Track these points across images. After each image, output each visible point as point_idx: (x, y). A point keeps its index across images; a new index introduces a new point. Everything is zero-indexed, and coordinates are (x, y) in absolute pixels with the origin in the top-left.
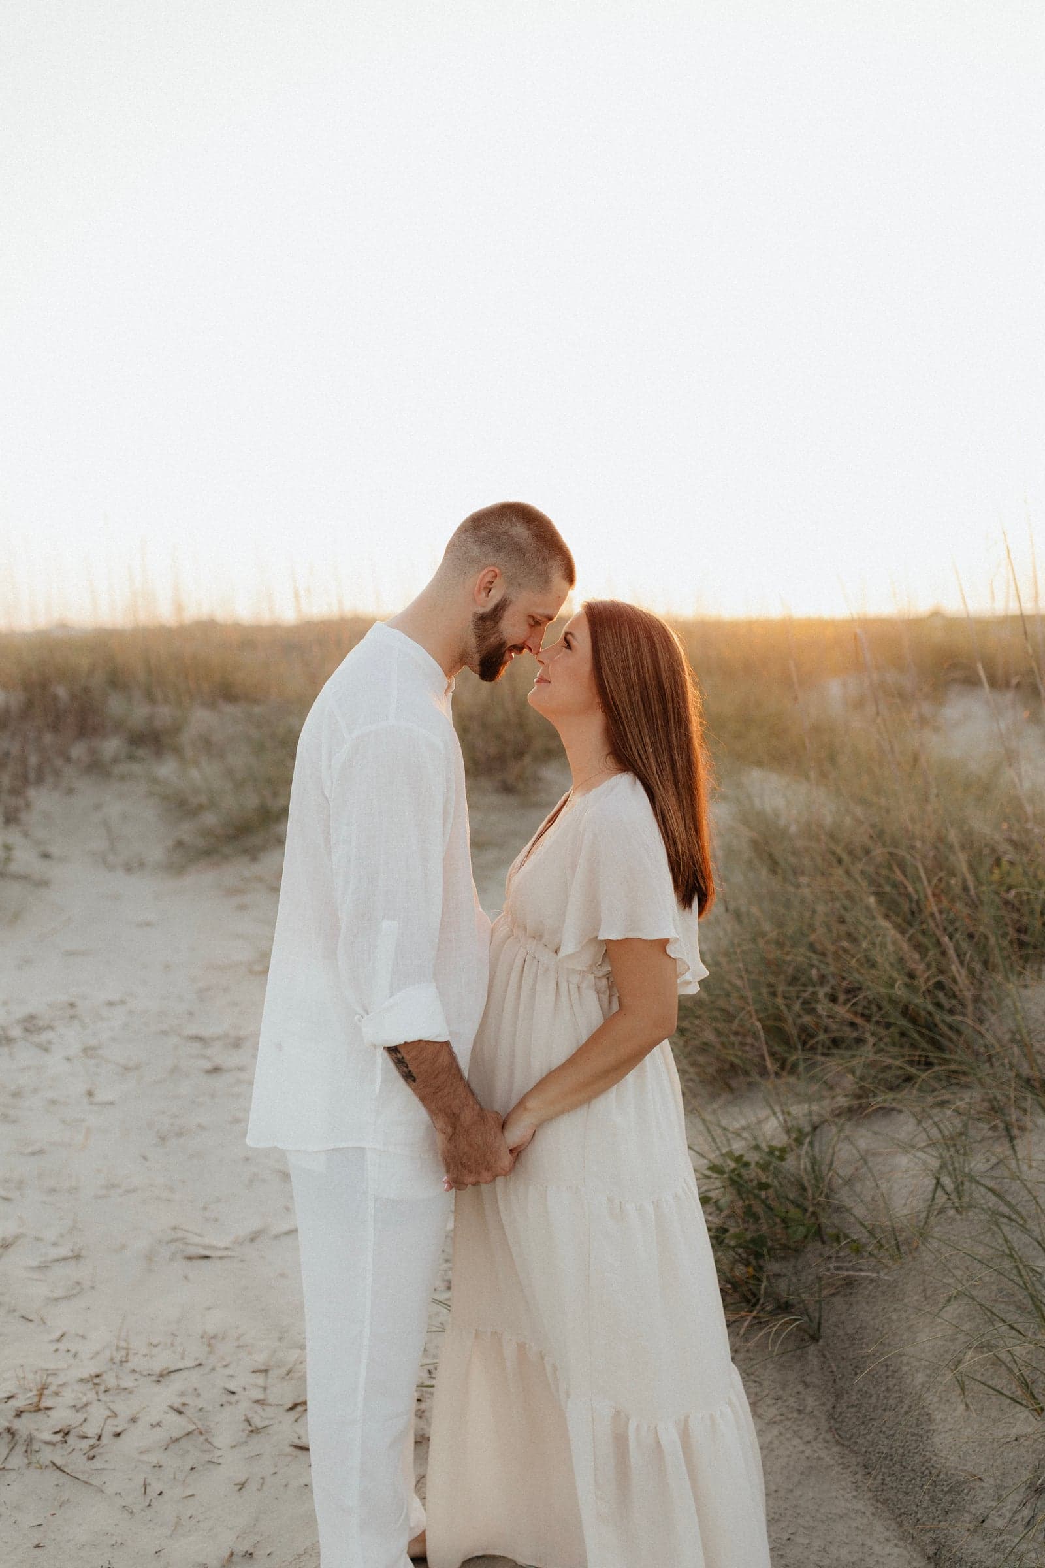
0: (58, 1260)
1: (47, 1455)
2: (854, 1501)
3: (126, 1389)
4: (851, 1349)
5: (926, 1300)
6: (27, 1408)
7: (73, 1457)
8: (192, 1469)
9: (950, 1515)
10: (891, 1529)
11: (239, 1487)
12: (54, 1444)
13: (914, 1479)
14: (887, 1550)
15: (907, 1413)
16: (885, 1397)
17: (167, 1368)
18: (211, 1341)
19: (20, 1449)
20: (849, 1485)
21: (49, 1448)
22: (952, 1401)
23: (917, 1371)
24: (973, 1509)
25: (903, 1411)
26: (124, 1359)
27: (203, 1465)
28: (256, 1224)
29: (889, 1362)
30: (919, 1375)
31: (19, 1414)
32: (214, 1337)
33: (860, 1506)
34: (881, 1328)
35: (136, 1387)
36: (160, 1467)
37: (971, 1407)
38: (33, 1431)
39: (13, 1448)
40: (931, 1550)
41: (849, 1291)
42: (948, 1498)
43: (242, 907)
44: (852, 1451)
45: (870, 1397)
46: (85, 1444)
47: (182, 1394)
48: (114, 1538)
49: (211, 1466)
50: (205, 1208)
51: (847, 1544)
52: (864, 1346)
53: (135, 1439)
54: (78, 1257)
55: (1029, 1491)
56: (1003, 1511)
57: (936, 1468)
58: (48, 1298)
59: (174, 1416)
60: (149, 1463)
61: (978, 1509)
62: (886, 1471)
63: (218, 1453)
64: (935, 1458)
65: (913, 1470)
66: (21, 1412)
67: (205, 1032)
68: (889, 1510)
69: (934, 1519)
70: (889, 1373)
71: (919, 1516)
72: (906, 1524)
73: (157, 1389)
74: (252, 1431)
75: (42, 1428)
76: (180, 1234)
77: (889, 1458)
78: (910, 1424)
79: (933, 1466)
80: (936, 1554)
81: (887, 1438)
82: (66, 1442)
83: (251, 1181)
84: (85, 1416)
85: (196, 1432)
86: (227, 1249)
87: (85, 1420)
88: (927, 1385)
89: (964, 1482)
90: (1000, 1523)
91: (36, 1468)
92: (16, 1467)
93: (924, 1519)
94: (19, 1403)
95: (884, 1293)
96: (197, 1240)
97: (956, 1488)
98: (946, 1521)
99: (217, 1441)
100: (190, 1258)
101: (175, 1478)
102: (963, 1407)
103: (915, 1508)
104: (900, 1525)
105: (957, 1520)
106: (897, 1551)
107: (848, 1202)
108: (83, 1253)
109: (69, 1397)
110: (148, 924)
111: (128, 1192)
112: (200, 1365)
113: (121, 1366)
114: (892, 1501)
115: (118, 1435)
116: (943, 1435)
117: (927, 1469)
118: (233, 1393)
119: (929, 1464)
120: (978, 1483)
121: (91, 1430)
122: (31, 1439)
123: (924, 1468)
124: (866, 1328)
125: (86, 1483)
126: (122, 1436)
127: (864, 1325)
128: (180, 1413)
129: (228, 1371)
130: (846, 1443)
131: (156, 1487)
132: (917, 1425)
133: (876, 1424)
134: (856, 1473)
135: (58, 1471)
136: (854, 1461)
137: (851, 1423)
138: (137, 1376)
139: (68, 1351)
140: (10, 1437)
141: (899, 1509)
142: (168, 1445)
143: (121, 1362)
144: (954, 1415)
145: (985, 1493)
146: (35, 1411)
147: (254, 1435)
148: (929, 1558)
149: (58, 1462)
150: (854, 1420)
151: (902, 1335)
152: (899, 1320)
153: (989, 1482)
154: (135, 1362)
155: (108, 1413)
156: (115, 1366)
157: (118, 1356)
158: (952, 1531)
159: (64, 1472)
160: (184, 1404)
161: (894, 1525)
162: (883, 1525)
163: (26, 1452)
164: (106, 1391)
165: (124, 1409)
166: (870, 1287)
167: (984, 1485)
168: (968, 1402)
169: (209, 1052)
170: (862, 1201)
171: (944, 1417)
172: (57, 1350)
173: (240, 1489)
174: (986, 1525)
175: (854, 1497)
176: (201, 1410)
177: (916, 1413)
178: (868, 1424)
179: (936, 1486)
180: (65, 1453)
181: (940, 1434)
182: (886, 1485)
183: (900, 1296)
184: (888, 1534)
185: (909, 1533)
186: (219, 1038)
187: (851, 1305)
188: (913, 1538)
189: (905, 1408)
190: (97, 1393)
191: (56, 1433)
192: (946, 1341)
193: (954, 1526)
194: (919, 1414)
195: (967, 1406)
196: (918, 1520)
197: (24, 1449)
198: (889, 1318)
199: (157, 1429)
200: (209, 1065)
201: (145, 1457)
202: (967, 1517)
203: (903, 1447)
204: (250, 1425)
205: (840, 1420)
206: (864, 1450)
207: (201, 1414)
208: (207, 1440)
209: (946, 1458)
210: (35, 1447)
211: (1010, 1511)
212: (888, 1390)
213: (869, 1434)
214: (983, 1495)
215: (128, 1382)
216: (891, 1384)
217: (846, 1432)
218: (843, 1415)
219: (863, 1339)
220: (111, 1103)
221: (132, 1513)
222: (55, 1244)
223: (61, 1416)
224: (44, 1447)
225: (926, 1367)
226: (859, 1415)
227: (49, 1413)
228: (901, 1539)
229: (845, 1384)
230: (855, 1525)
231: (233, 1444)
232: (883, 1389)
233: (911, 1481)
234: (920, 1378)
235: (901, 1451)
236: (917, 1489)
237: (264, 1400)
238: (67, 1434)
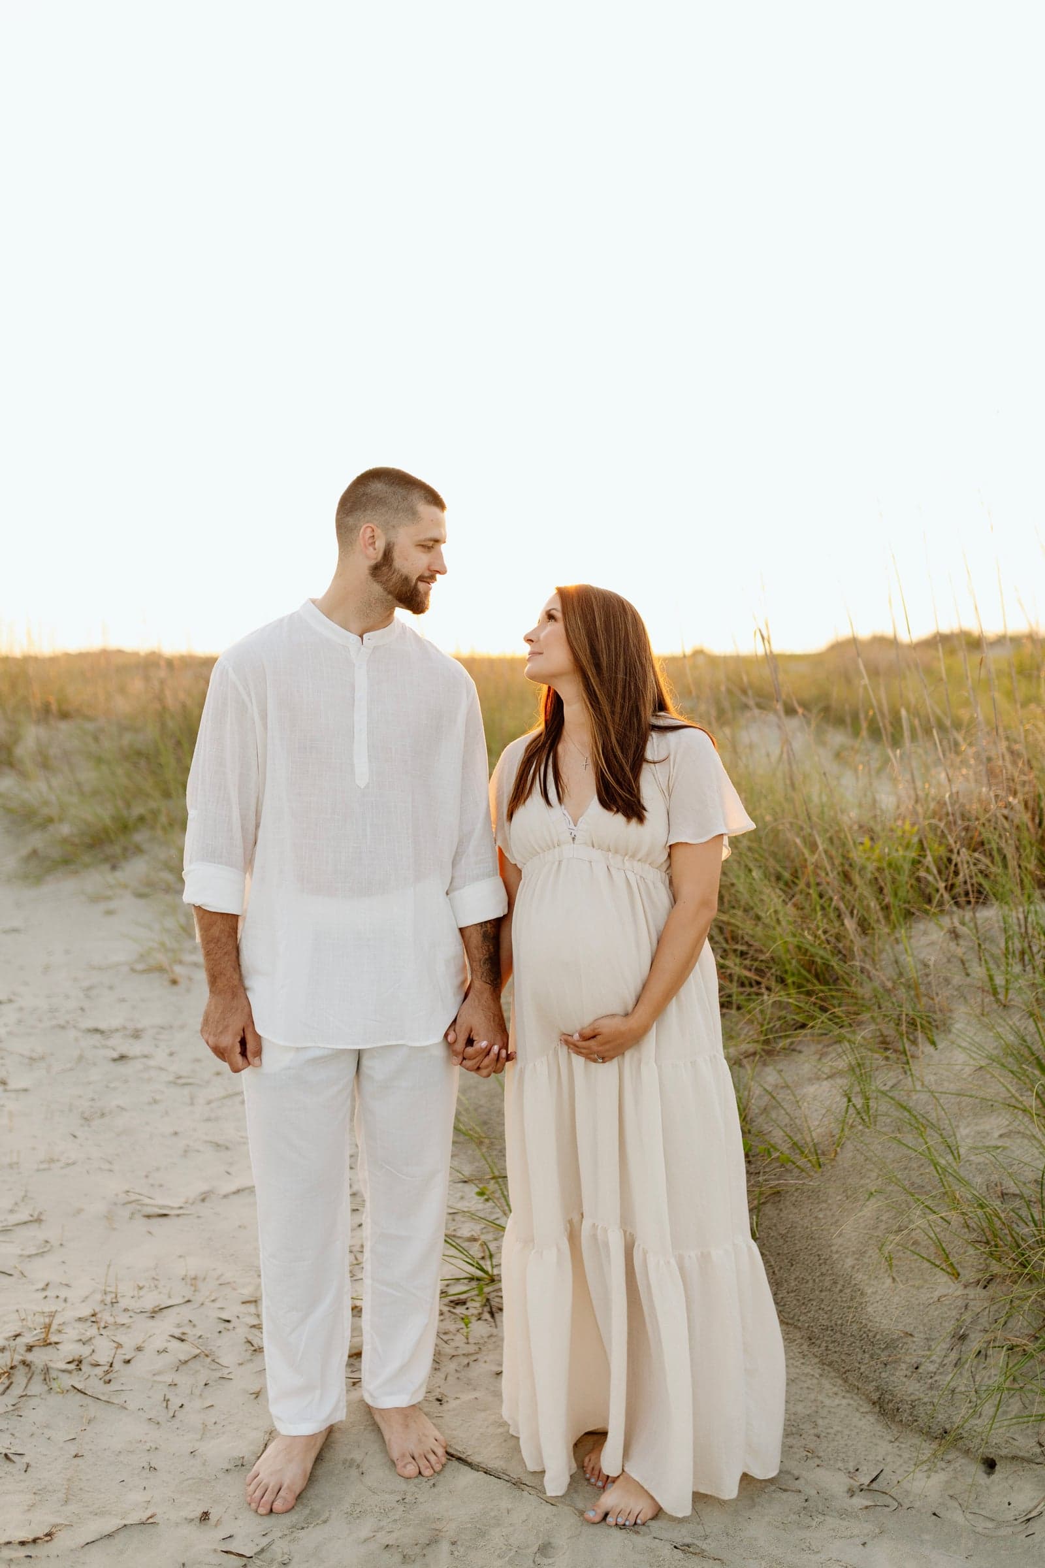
0: (18, 1225)
1: (67, 1381)
2: (803, 1367)
3: (123, 1324)
4: (785, 1246)
5: (847, 1199)
6: (37, 1343)
7: (90, 1380)
8: (206, 1385)
9: (888, 1366)
10: (838, 1384)
11: (254, 1396)
12: (70, 1372)
13: (854, 1343)
14: (837, 1402)
15: (841, 1291)
16: (820, 1281)
17: (158, 1306)
18: (193, 1281)
19: (38, 1378)
20: (797, 1354)
21: (65, 1376)
22: (879, 1277)
23: (846, 1257)
24: (907, 1359)
25: (838, 1289)
26: (114, 1301)
27: (216, 1381)
28: (203, 1187)
29: (819, 1253)
30: (848, 1260)
31: (30, 1349)
32: (195, 1279)
33: (808, 1370)
34: (809, 1226)
35: (133, 1322)
36: (175, 1385)
37: (897, 1279)
38: (47, 1362)
39: (31, 1378)
40: (875, 1396)
41: (777, 1199)
42: (886, 1353)
43: (109, 913)
44: (796, 1327)
45: (807, 1282)
46: (99, 1371)
47: (179, 1326)
48: (148, 1444)
49: (223, 1381)
50: (147, 1177)
51: (802, 1401)
52: (796, 1242)
53: (143, 1365)
54: (39, 1221)
55: (953, 1340)
56: (934, 1358)
57: (872, 1331)
58: (21, 1256)
59: (176, 1344)
60: (165, 1382)
61: (913, 1359)
62: (829, 1339)
63: (226, 1371)
64: (871, 1324)
65: (853, 1335)
66: (32, 1347)
67: (102, 1026)
68: (834, 1370)
69: (875, 1371)
70: (821, 1261)
71: (862, 1370)
72: (851, 1378)
73: (151, 1323)
74: (255, 1350)
75: (57, 1359)
76: (133, 1197)
77: (830, 1329)
78: (844, 1299)
79: (869, 1330)
80: (880, 1398)
81: (826, 1313)
82: (80, 1369)
83: (186, 1151)
84: (93, 1347)
85: (202, 1355)
86: (181, 1208)
87: (93, 1351)
88: (857, 1267)
89: (898, 1339)
90: (932, 1368)
91: (58, 1392)
92: (38, 1394)
93: (867, 1372)
94: (28, 1339)
95: (809, 1198)
96: (147, 1201)
97: (891, 1345)
98: (886, 1372)
99: (223, 1361)
100: (148, 1216)
101: (192, 1393)
102: (889, 1281)
103: (857, 1365)
104: (846, 1381)
105: (896, 1369)
106: (844, 1402)
107: (766, 1128)
108: (43, 1217)
109: (72, 1333)
110: (15, 930)
111: (68, 1165)
112: (189, 1301)
113: (113, 1306)
114: (837, 1362)
115: (128, 1362)
116: (875, 1305)
117: (865, 1333)
118: (228, 1321)
119: (866, 1329)
120: (910, 1339)
121: (103, 1358)
122: (48, 1369)
123: (862, 1333)
124: (796, 1227)
125: (108, 1402)
126: (132, 1362)
127: (794, 1225)
128: (183, 1340)
129: (218, 1305)
130: (790, 1321)
131: (175, 1402)
132: (852, 1300)
133: (815, 1304)
134: (802, 1345)
135: (79, 1394)
136: (798, 1335)
137: (792, 1305)
138: (131, 1314)
139: (58, 1297)
140: (27, 1368)
141: (844, 1368)
142: (178, 1367)
143: (112, 1303)
144: (884, 1287)
145: (917, 1346)
146: (44, 1346)
147: (257, 1353)
148: (874, 1403)
149: (79, 1386)
150: (795, 1302)
151: (829, 1229)
152: (825, 1217)
153: (919, 1337)
154: (124, 1303)
155: (115, 1345)
156: (106, 1307)
157: (108, 1299)
158: (892, 1379)
159: (85, 1394)
160: (184, 1334)
161: (840, 1382)
162: (830, 1383)
163: (45, 1380)
164: (105, 1327)
165: (129, 1341)
166: (796, 1194)
167: (915, 1339)
168: (894, 1275)
169: (110, 1043)
170: (778, 1126)
171: (874, 1290)
172: (46, 1297)
173: (257, 1397)
174: (920, 1370)
175: (803, 1364)
176: (200, 1337)
177: (849, 1291)
178: (807, 1305)
179: (874, 1346)
180: (82, 1379)
181: (872, 1304)
182: (830, 1350)
183: (824, 1198)
184: (835, 1389)
185: (855, 1385)
186: (117, 1030)
187: (781, 1210)
188: (858, 1389)
189: (839, 1287)
190: (99, 1329)
191: (69, 1363)
192: (869, 1229)
193: (893, 1375)
194: (852, 1291)
195: (894, 1279)
196: (862, 1374)
197: (42, 1377)
198: (816, 1217)
199: (164, 1354)
200: (115, 1055)
201: (157, 1378)
202: (904, 1366)
203: (841, 1318)
204: (253, 1346)
205: (782, 1304)
206: (807, 1325)
207: (200, 1340)
208: (213, 1361)
209: (880, 1323)
210: (53, 1374)
211: (939, 1356)
212: (822, 1274)
213: (809, 1312)
214: (915, 1347)
215: (123, 1319)
216: (824, 1270)
217: (789, 1313)
218: (785, 1299)
219: (794, 1236)
220: (26, 1090)
221: (158, 1423)
222: (11, 1211)
223: (70, 1348)
224: (61, 1375)
225: (854, 1253)
226: (798, 1298)
227: (58, 1346)
228: (848, 1392)
229: (783, 1274)
230: (806, 1385)
231: (240, 1362)
232: (818, 1274)
233: (851, 1344)
234: (850, 1262)
235: (839, 1322)
236: (858, 1350)
237: (259, 1325)
238: (80, 1362)
